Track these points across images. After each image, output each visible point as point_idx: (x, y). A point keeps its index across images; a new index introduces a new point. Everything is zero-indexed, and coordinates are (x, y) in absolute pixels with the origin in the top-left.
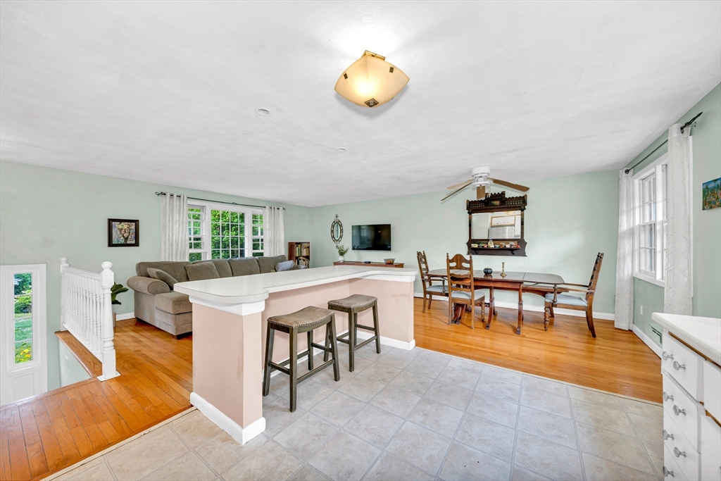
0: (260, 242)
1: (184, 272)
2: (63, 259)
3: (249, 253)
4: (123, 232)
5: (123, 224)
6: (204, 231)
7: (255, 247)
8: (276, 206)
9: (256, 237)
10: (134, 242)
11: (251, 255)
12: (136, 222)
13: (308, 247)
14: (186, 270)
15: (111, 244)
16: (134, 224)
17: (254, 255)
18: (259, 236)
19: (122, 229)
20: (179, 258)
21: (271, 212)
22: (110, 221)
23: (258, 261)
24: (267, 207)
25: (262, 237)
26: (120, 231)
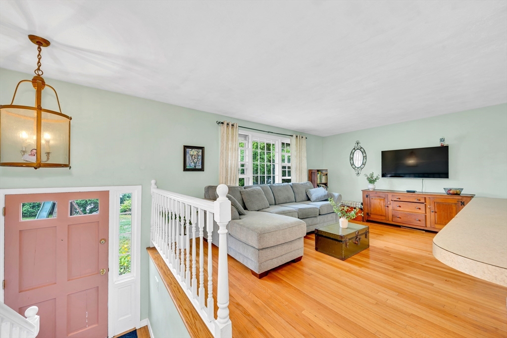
0: (287, 170)
1: (240, 196)
2: (153, 182)
3: (278, 179)
4: (193, 158)
5: (193, 150)
6: (247, 157)
7: (284, 174)
8: (300, 135)
9: (284, 164)
10: (200, 167)
11: (281, 182)
12: (202, 148)
13: (327, 175)
14: (241, 195)
15: (185, 169)
16: (201, 150)
17: (284, 181)
18: (286, 164)
19: (193, 155)
20: (232, 182)
21: (297, 141)
22: (186, 147)
23: (292, 187)
24: (295, 136)
25: (289, 165)
26: (192, 157)
